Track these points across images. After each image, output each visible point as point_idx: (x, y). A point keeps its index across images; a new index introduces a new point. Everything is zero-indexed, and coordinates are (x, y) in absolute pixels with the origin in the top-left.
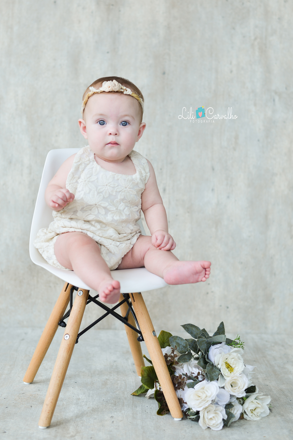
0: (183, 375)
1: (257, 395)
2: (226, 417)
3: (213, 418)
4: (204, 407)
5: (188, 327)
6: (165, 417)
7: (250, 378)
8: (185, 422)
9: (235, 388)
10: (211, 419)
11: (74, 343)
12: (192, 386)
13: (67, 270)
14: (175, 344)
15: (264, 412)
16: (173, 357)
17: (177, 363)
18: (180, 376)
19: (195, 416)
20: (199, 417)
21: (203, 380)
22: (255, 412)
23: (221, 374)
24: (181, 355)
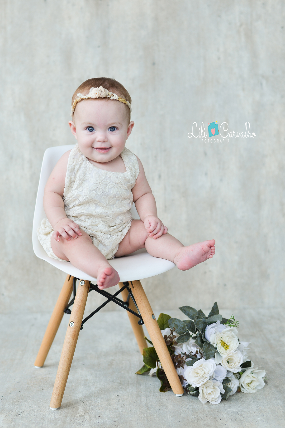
0: (183, 354)
1: (252, 370)
2: (223, 392)
3: (211, 393)
4: (203, 383)
5: (185, 309)
6: (167, 393)
7: (245, 353)
8: (186, 397)
9: (231, 364)
10: (210, 393)
11: (79, 329)
12: (191, 364)
13: (63, 261)
14: (173, 326)
15: (260, 385)
16: (172, 338)
17: (176, 343)
18: (180, 355)
19: (195, 392)
20: (199, 392)
21: (201, 358)
22: (251, 386)
23: (217, 352)
24: (179, 335)
